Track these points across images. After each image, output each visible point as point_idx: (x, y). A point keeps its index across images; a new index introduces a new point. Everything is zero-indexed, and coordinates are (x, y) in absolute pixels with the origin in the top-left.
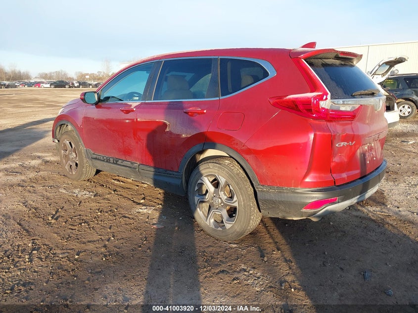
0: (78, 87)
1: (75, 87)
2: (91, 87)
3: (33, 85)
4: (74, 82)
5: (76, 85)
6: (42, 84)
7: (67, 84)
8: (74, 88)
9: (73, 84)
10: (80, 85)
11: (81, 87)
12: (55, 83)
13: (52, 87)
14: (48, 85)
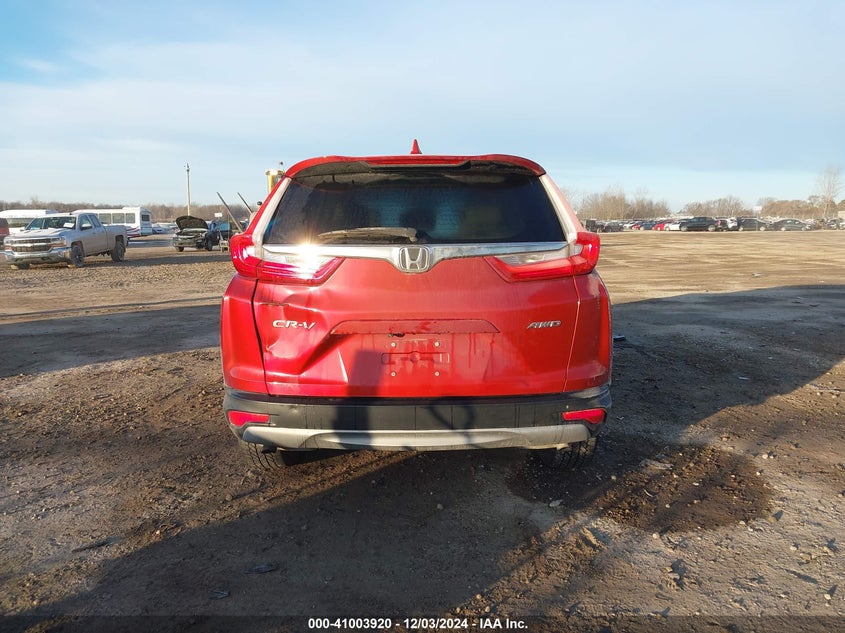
0: (735, 229)
1: (729, 230)
2: (762, 229)
3: (653, 226)
4: (728, 220)
5: (730, 226)
6: (666, 225)
7: (712, 222)
8: (725, 232)
9: (724, 223)
10: (739, 225)
11: (741, 229)
12: (690, 221)
13: (683, 229)
14: (677, 227)
